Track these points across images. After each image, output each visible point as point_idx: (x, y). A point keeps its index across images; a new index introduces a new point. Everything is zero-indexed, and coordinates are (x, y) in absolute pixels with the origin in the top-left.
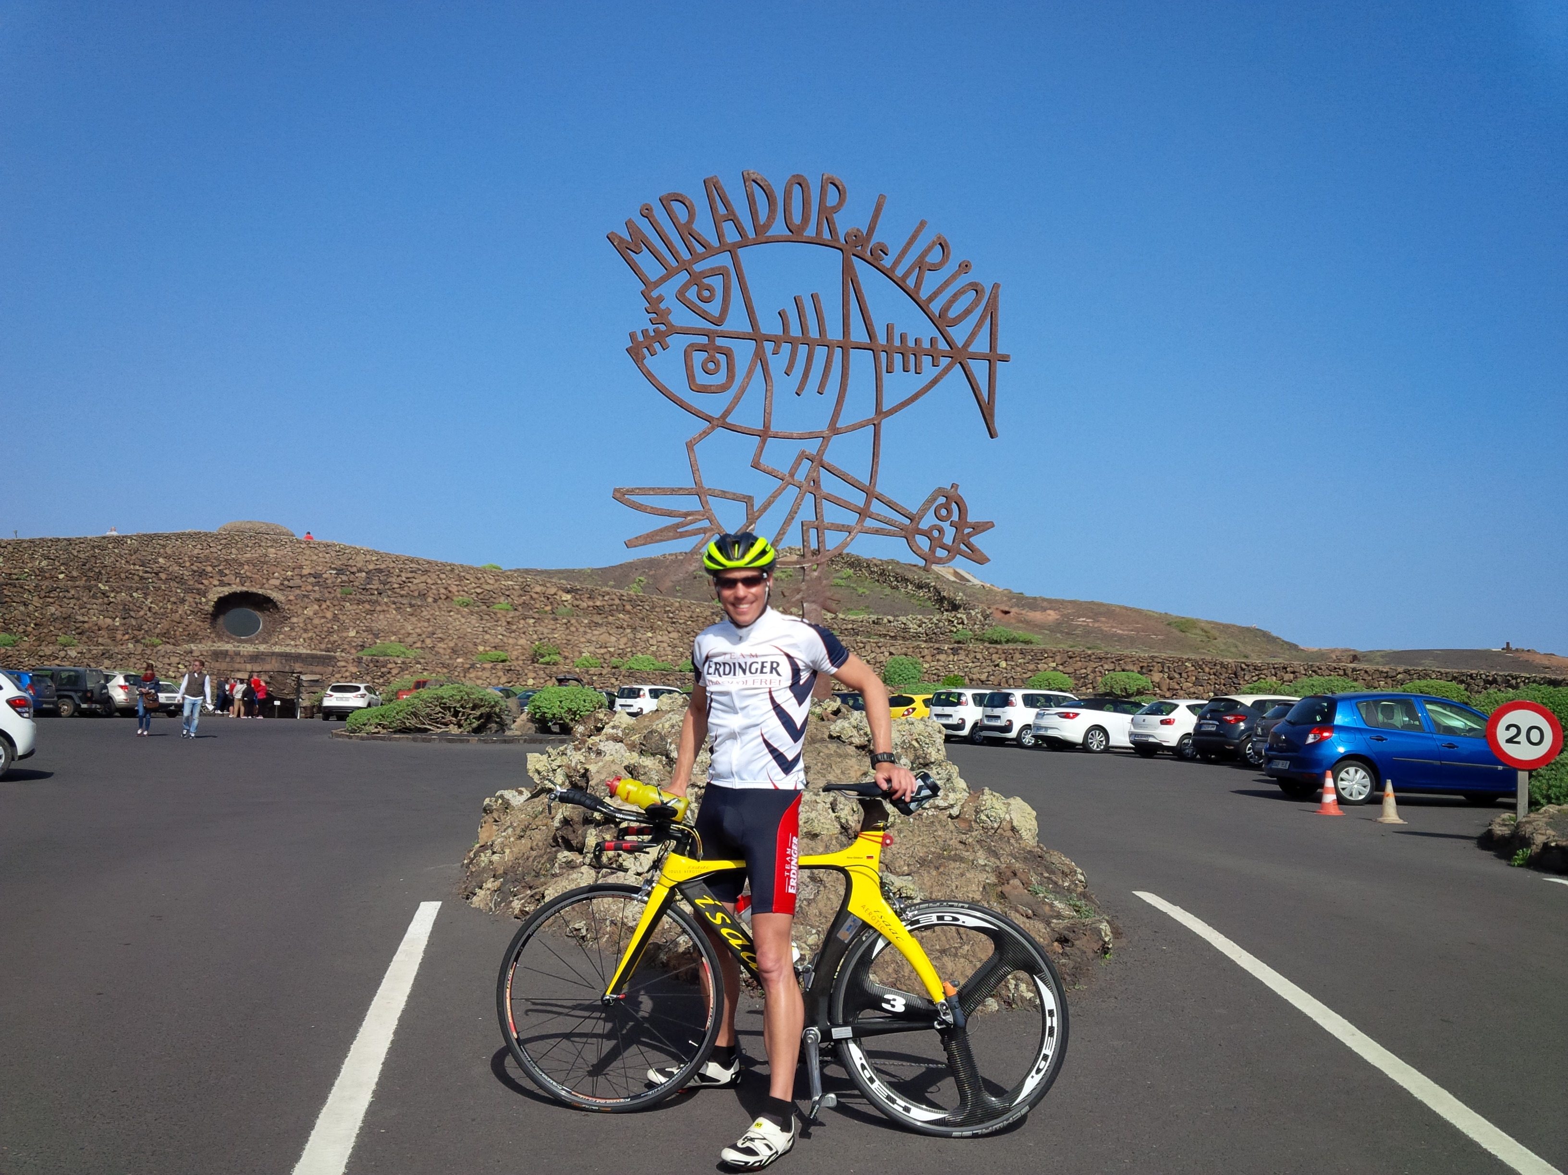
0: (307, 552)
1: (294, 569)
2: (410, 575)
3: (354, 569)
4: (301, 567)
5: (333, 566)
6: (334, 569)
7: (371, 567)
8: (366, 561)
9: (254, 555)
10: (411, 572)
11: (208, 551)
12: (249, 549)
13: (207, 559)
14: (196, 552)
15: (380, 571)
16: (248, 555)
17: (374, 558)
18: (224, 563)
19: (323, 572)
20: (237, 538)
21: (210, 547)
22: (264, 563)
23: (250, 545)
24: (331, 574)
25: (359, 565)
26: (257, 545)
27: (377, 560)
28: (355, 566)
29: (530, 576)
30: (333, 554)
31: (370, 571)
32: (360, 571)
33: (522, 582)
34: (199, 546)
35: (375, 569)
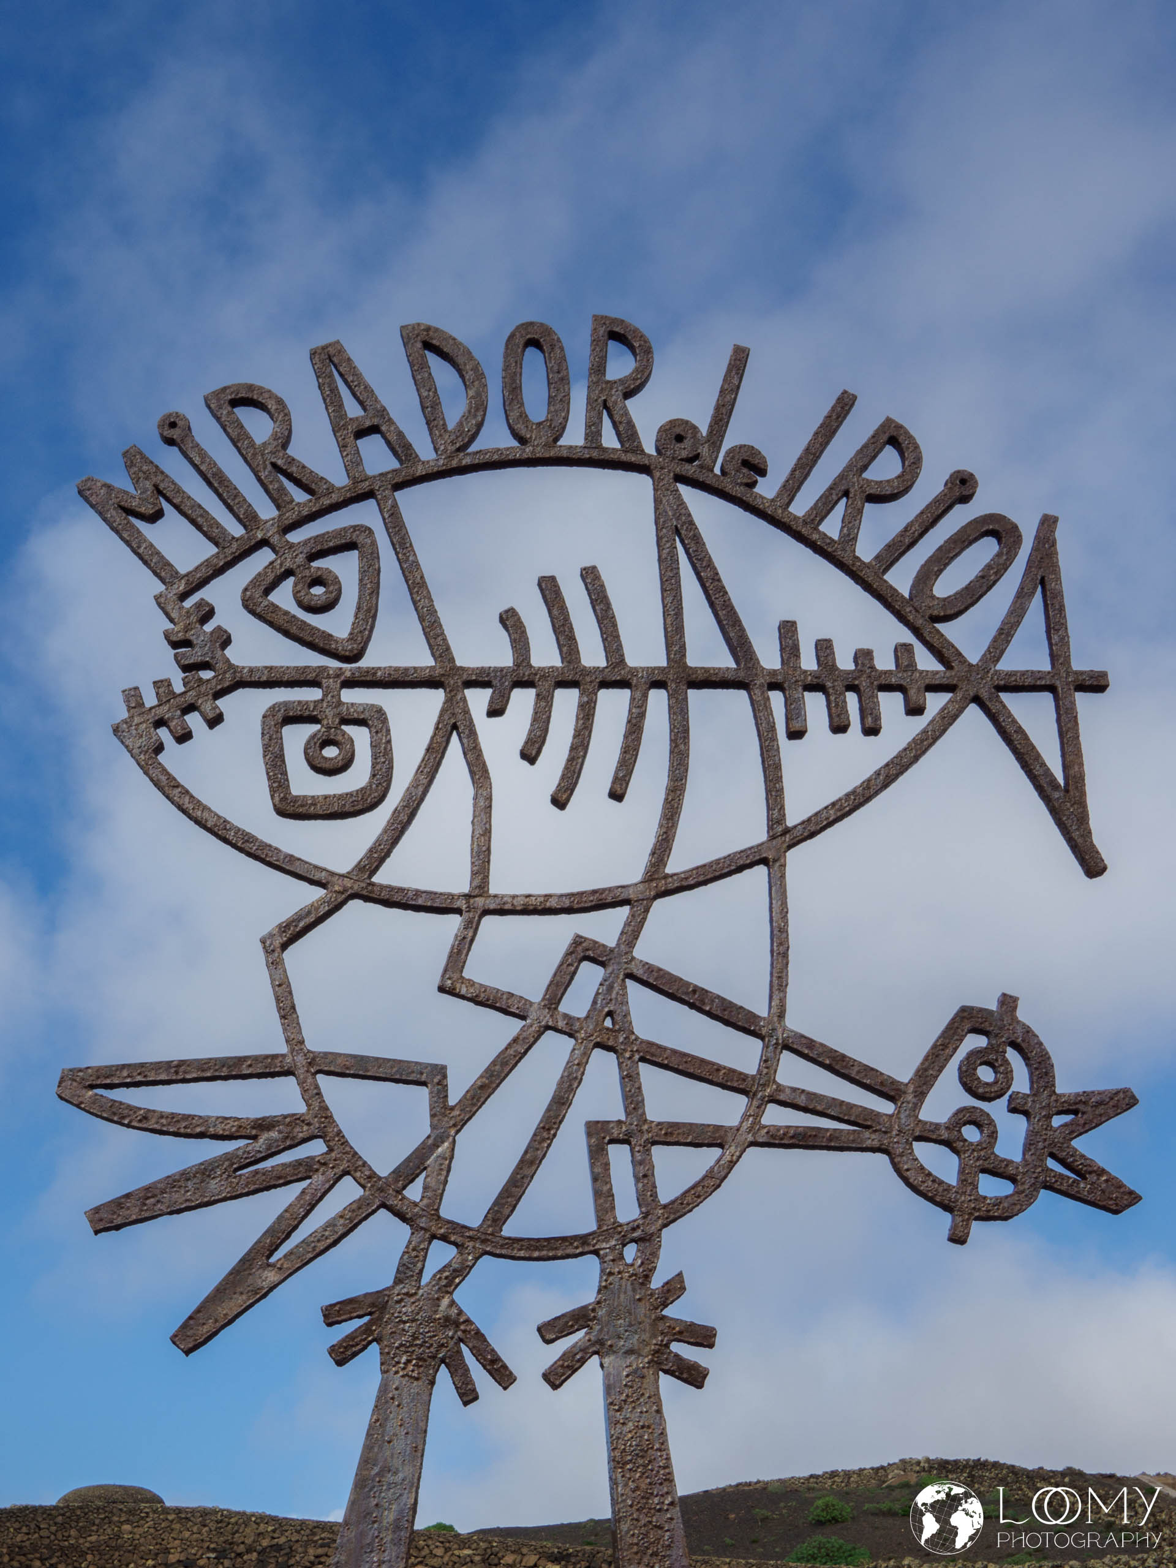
0: (177, 1526)
1: (157, 1554)
2: (320, 1551)
3: (242, 1549)
4: (167, 1551)
5: (212, 1546)
6: (214, 1550)
7: (265, 1543)
8: (259, 1534)
9: (102, 1538)
10: (322, 1546)
11: (36, 1535)
12: (94, 1528)
13: (35, 1548)
14: (19, 1538)
15: (278, 1548)
16: (93, 1538)
17: (270, 1529)
18: (59, 1554)
19: (197, 1557)
20: (78, 1512)
21: (40, 1529)
22: (117, 1548)
23: (97, 1521)
24: (209, 1558)
25: (248, 1541)
26: (106, 1521)
27: (274, 1531)
28: (243, 1543)
29: (496, 1539)
30: (213, 1526)
31: (264, 1549)
32: (249, 1551)
33: (485, 1550)
34: (24, 1530)
35: (271, 1546)
